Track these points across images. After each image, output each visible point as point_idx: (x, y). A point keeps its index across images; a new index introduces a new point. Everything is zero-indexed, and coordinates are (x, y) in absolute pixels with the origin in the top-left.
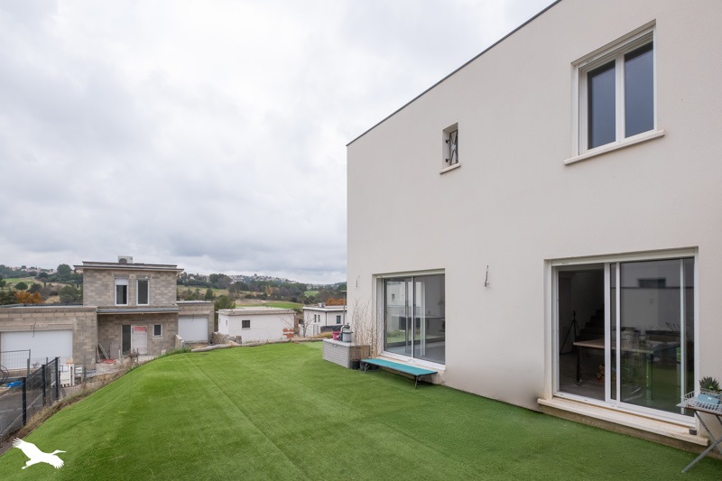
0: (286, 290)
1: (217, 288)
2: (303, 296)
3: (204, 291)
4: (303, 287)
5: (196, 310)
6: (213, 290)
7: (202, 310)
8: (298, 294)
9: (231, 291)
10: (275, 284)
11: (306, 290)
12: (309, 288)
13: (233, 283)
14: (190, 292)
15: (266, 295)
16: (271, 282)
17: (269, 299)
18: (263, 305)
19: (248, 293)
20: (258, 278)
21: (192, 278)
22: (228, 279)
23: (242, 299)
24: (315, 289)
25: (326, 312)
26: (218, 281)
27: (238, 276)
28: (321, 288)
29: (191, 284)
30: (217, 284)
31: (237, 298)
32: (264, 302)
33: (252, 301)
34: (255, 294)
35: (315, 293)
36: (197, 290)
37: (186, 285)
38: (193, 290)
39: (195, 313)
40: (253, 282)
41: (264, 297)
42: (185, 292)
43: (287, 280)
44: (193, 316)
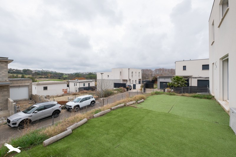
0: (56, 75)
1: (26, 74)
2: (63, 77)
3: (20, 75)
4: (62, 74)
5: (21, 83)
6: (25, 75)
7: (25, 83)
8: (60, 76)
9: (32, 76)
10: (51, 73)
11: (63, 75)
12: (64, 74)
13: (33, 73)
14: (13, 76)
15: (48, 77)
16: (49, 72)
17: (49, 78)
18: (48, 80)
19: (40, 76)
20: (44, 71)
21: (14, 70)
22: (31, 71)
23: (38, 78)
24: (67, 75)
25: (79, 82)
26: (26, 72)
27: (35, 70)
28: (69, 74)
29: (14, 73)
30: (26, 73)
31: (36, 78)
32: (47, 79)
33: (42, 79)
34: (43, 76)
35: (67, 76)
36: (17, 75)
37: (11, 73)
38: (15, 75)
39: (20, 85)
40: (42, 72)
41: (47, 78)
42: (11, 76)
43: (55, 72)
44: (19, 86)
